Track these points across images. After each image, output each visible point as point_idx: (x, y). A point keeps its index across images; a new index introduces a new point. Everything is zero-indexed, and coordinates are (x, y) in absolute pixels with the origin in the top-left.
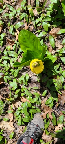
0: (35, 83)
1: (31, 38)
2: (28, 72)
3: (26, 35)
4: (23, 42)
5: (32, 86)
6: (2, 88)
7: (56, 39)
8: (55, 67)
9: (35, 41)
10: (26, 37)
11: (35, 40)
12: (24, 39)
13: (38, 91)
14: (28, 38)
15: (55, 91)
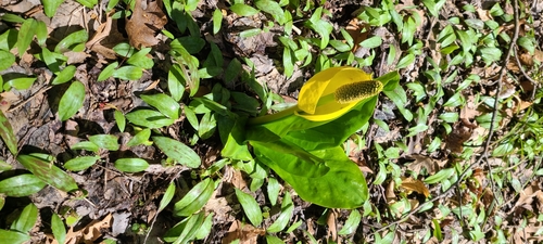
0: (252, 53)
1: (325, 191)
2: (284, 84)
3: (344, 192)
4: (346, 169)
5: (259, 39)
6: (341, 9)
7: (230, 223)
8: (212, 125)
9: (306, 187)
10: (342, 187)
11: (310, 189)
12: (345, 180)
13: (236, 24)
14: (336, 186)
15: (183, 39)
